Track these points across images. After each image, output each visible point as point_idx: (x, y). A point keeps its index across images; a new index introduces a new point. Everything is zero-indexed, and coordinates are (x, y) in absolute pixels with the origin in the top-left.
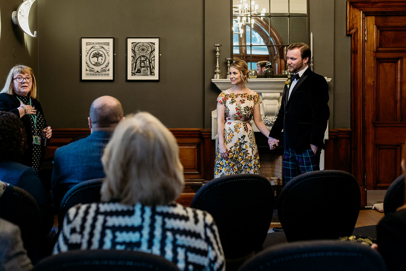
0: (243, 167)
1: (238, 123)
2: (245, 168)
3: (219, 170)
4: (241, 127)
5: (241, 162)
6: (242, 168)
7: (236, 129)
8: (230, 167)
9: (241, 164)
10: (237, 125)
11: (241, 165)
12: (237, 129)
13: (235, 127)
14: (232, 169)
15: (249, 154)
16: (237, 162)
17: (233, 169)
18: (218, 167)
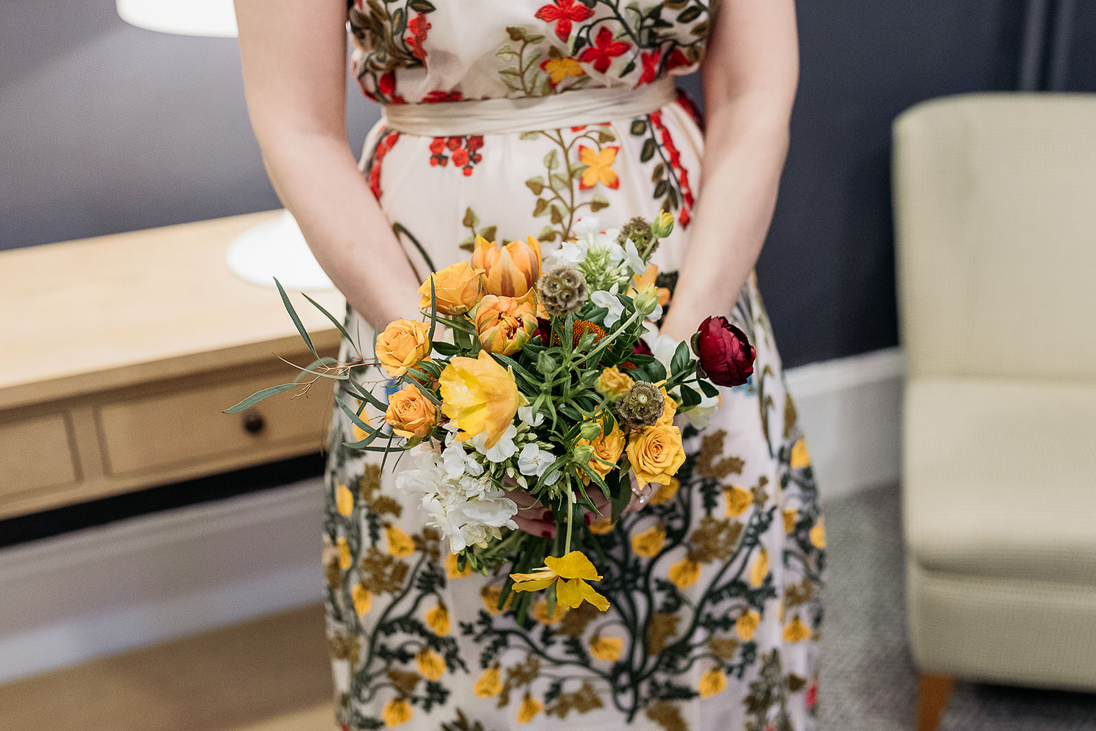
0: (686, 615)
1: (568, 137)
2: (711, 624)
3: (414, 679)
4: (615, 185)
5: (667, 568)
6: (683, 627)
7: (557, 217)
8: (535, 635)
9: (663, 585)
10: (562, 170)
11: (659, 598)
12: (572, 210)
13: (547, 194)
14: (557, 651)
15: (735, 465)
16: (622, 578)
17: (575, 646)
18: (404, 656)
